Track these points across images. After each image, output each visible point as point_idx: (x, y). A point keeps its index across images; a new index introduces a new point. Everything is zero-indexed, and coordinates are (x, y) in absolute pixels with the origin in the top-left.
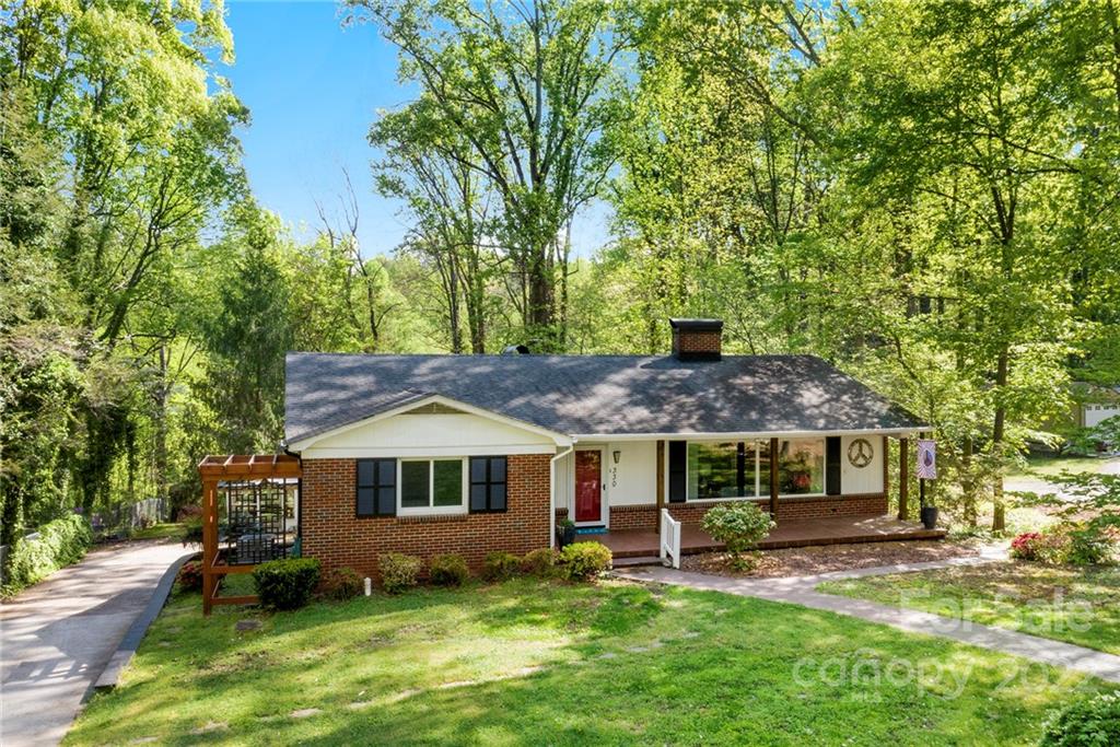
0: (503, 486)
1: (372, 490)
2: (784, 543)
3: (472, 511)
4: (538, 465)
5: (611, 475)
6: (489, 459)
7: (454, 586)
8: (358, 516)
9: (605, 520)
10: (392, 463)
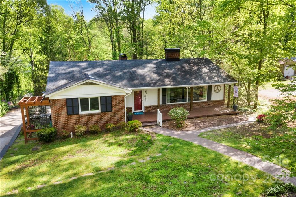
0: (111, 105)
1: (71, 107)
2: (193, 117)
3: (102, 112)
4: (121, 98)
5: (145, 97)
6: (106, 97)
7: (96, 134)
8: (68, 115)
9: (143, 110)
10: (77, 99)
